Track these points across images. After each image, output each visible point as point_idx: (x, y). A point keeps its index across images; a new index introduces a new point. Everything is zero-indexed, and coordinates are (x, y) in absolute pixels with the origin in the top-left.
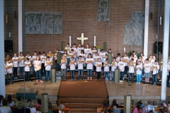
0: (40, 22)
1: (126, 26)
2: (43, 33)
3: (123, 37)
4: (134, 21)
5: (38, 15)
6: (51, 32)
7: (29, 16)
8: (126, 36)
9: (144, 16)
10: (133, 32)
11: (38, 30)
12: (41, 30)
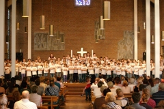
0: (46, 40)
1: (119, 43)
2: (49, 49)
3: (117, 53)
4: (126, 38)
5: (44, 34)
6: (56, 48)
7: (37, 36)
8: (119, 51)
9: (133, 34)
10: (125, 47)
11: (45, 47)
12: (47, 47)
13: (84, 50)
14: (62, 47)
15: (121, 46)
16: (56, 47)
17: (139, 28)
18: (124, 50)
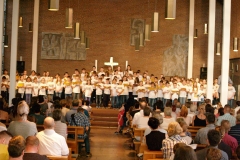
0: (59, 45)
1: (166, 53)
2: (62, 58)
3: (162, 66)
4: (176, 46)
5: (57, 35)
6: (72, 56)
7: (46, 37)
8: (165, 64)
9: (188, 40)
10: (174, 59)
11: (57, 54)
12: (61, 54)
13: (114, 61)
14: (82, 55)
15: (168, 57)
16: (74, 54)
17: (196, 31)
18: (172, 62)
